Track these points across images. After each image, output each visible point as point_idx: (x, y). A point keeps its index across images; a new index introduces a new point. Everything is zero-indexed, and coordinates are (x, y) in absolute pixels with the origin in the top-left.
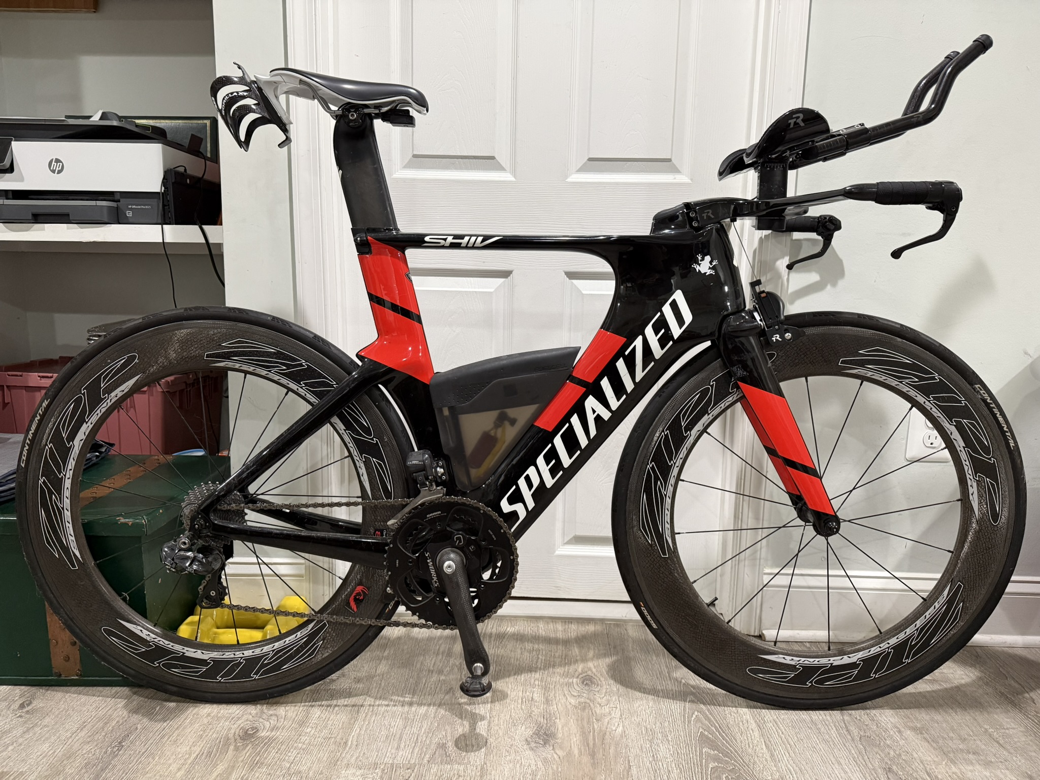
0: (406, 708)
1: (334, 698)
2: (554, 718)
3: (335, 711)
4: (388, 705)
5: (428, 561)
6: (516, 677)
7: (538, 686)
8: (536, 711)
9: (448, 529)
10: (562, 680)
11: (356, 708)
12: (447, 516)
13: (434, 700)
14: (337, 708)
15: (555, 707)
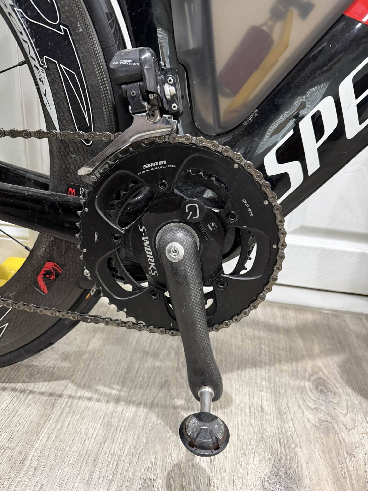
0: (111, 406)
1: (33, 379)
2: (293, 446)
3: (27, 401)
4: (90, 399)
5: (143, 239)
6: (239, 372)
7: (267, 388)
8: (270, 431)
9: (176, 191)
10: (292, 382)
11: (52, 399)
12: (176, 169)
13: (145, 397)
14: (30, 396)
15: (292, 425)
